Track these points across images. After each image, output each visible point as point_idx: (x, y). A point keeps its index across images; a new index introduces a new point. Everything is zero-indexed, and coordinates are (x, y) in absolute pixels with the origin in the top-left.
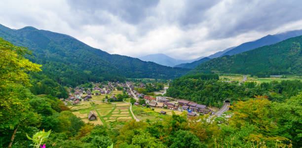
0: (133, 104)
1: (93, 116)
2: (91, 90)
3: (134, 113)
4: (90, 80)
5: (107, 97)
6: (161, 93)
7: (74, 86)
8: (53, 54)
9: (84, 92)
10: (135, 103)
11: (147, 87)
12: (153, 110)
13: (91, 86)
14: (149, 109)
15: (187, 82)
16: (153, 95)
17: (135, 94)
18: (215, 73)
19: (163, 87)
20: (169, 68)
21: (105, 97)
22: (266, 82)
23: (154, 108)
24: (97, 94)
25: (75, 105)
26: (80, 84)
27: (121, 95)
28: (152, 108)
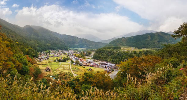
0: (72, 64)
1: (48, 69)
2: (49, 54)
3: (72, 69)
4: (49, 49)
5: (57, 59)
6: (90, 57)
7: (41, 52)
8: (34, 36)
9: (46, 55)
10: (73, 63)
11: (81, 53)
12: (84, 68)
13: (49, 52)
14: (81, 67)
15: (104, 51)
16: (84, 58)
17: (74, 57)
18: (119, 46)
19: (91, 54)
20: (95, 42)
21: (56, 59)
22: (141, 51)
23: (84, 66)
24: (52, 57)
25: (40, 62)
26: (44, 51)
27: (65, 58)
28: (83, 66)
